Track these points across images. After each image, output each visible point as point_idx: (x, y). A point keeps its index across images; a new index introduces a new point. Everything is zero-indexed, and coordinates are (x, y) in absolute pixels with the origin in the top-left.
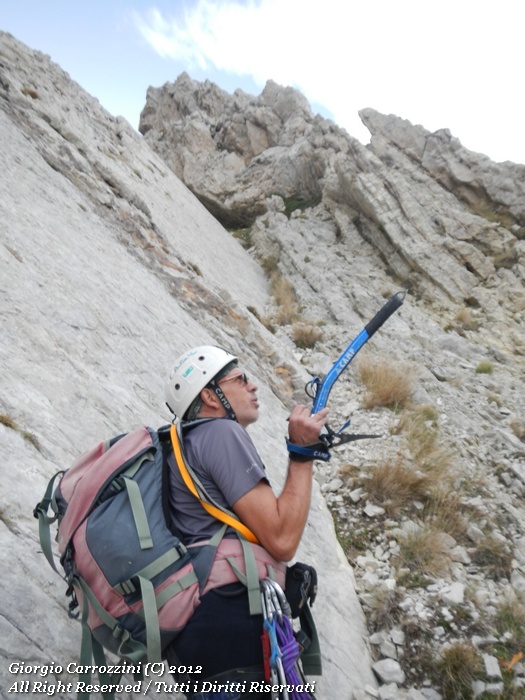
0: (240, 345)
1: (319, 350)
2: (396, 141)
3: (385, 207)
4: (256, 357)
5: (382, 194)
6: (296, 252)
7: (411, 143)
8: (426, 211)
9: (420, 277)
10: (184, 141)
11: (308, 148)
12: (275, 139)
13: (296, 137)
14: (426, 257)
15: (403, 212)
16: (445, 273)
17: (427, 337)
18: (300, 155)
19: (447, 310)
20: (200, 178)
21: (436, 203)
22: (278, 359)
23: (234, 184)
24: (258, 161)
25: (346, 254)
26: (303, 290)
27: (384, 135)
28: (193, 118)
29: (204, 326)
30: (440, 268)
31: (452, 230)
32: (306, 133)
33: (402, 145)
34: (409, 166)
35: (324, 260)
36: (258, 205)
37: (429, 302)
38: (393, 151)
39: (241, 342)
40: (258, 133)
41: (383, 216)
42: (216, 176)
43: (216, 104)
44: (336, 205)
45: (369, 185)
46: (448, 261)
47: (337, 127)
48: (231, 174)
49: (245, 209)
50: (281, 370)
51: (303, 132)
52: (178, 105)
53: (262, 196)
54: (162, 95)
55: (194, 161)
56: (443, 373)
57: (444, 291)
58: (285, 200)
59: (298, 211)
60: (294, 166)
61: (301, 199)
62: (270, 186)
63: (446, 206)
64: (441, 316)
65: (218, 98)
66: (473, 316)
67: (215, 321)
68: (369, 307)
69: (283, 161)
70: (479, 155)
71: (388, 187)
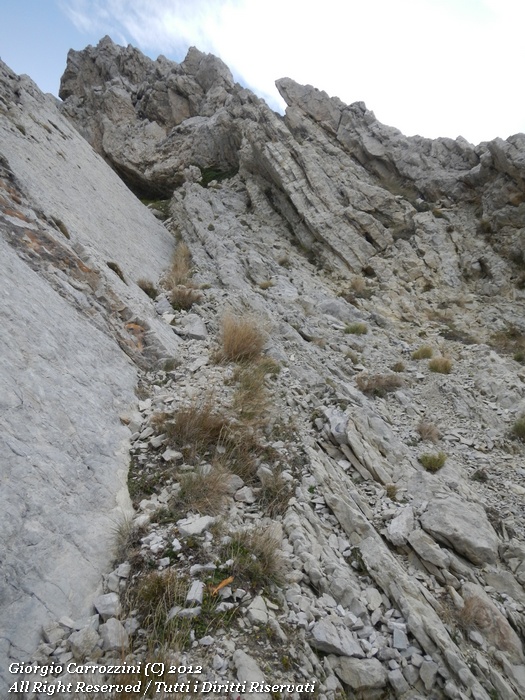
0: (88, 300)
1: (194, 311)
2: (312, 114)
3: (291, 177)
4: (105, 312)
5: (289, 163)
6: (200, 220)
7: (327, 115)
8: (333, 182)
9: (322, 247)
10: (104, 108)
11: (226, 118)
12: (197, 108)
13: (216, 107)
14: (328, 226)
15: (308, 182)
16: (345, 243)
17: (313, 302)
18: (218, 125)
19: (344, 279)
20: (119, 146)
21: (343, 174)
22: (131, 314)
23: (154, 154)
24: (179, 131)
25: (253, 223)
26: (199, 257)
27: (300, 107)
28: (113, 84)
29: (46, 277)
30: (340, 238)
31: (356, 201)
32: (227, 103)
33: (318, 118)
34: (322, 138)
35: (227, 228)
36: (178, 175)
37: (329, 271)
38: (308, 123)
39: (90, 296)
40: (180, 102)
41: (289, 186)
42: (136, 145)
43: (138, 71)
44: (251, 175)
45: (276, 153)
46: (348, 231)
47: (255, 97)
48: (152, 143)
49: (165, 179)
50: (132, 326)
51: (223, 102)
52: (100, 70)
53: (182, 167)
54: (84, 59)
55: (114, 129)
56: (311, 333)
57: (343, 260)
58: (202, 170)
59: (214, 182)
60: (212, 136)
61: (220, 170)
62: (189, 157)
63: (353, 178)
64: (339, 284)
65: (141, 64)
66: (367, 284)
67: (61, 273)
68: (262, 273)
69: (201, 130)
70: (391, 129)
71: (295, 156)
